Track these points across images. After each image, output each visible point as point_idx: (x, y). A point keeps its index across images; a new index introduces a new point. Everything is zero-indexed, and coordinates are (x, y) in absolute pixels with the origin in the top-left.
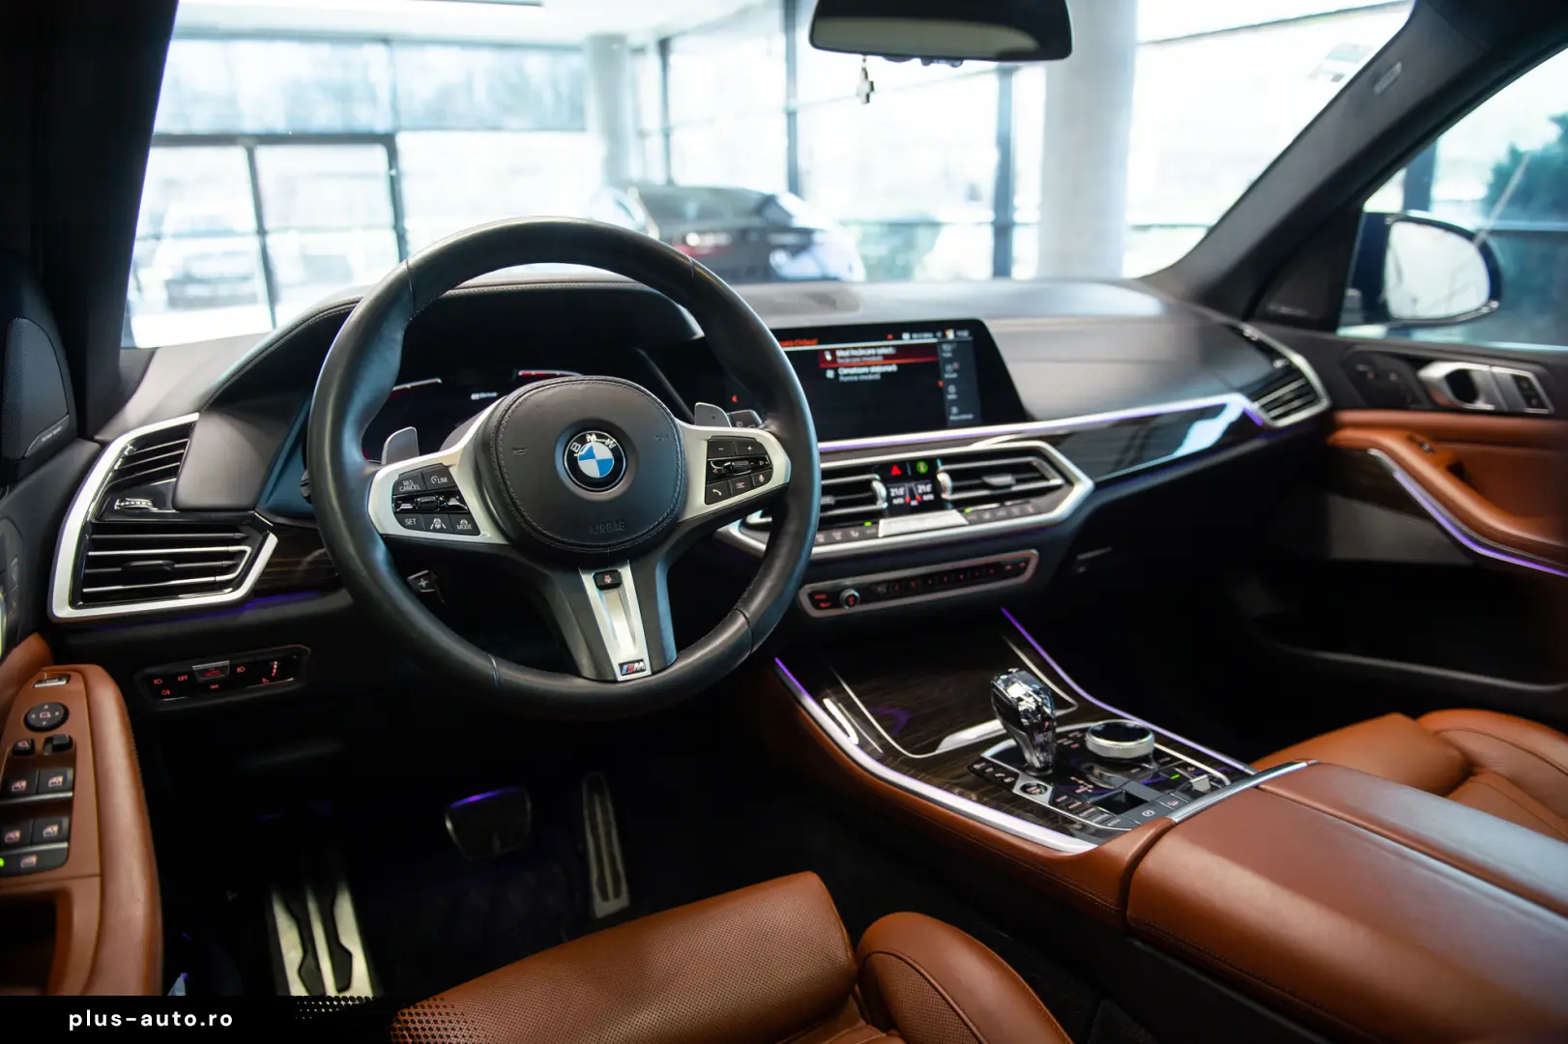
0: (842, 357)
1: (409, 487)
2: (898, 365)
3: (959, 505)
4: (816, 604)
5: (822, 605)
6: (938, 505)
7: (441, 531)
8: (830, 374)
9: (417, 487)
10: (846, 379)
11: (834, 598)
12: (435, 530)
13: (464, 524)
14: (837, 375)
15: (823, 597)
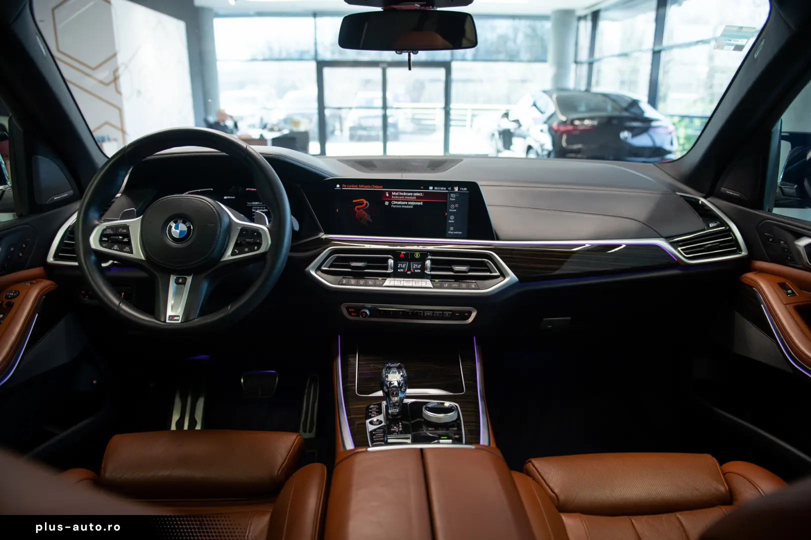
0: (394, 196)
1: (109, 232)
2: (424, 202)
3: (432, 278)
4: (350, 313)
5: (352, 314)
6: (422, 276)
7: (117, 250)
8: (387, 203)
9: (112, 232)
10: (394, 206)
11: (358, 311)
12: (114, 250)
13: (127, 249)
14: (390, 204)
15: (353, 310)
